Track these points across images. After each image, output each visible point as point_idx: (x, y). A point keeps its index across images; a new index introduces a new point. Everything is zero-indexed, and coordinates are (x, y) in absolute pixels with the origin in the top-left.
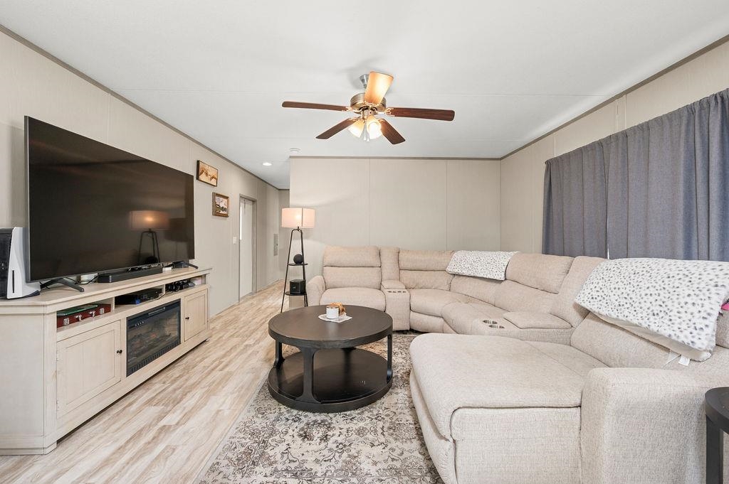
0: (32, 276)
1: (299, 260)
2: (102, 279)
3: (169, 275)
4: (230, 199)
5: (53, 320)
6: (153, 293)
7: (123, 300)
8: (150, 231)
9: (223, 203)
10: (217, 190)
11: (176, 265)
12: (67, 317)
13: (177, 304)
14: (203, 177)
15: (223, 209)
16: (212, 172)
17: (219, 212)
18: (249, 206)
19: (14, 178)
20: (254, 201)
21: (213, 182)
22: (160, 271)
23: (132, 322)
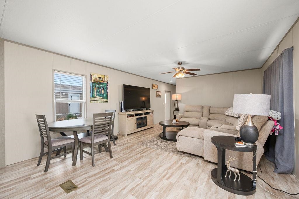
0: (124, 109)
1: (177, 109)
2: (133, 111)
3: (145, 111)
4: (161, 92)
5: (126, 116)
6: (141, 114)
7: (137, 115)
8: (144, 102)
9: (159, 94)
10: (157, 90)
11: (147, 109)
12: (129, 116)
13: (146, 117)
14: (154, 88)
15: (159, 95)
16: (156, 86)
17: (158, 96)
18: (169, 94)
19: (122, 96)
20: (170, 92)
21: (156, 88)
22: (143, 110)
23: (138, 119)
